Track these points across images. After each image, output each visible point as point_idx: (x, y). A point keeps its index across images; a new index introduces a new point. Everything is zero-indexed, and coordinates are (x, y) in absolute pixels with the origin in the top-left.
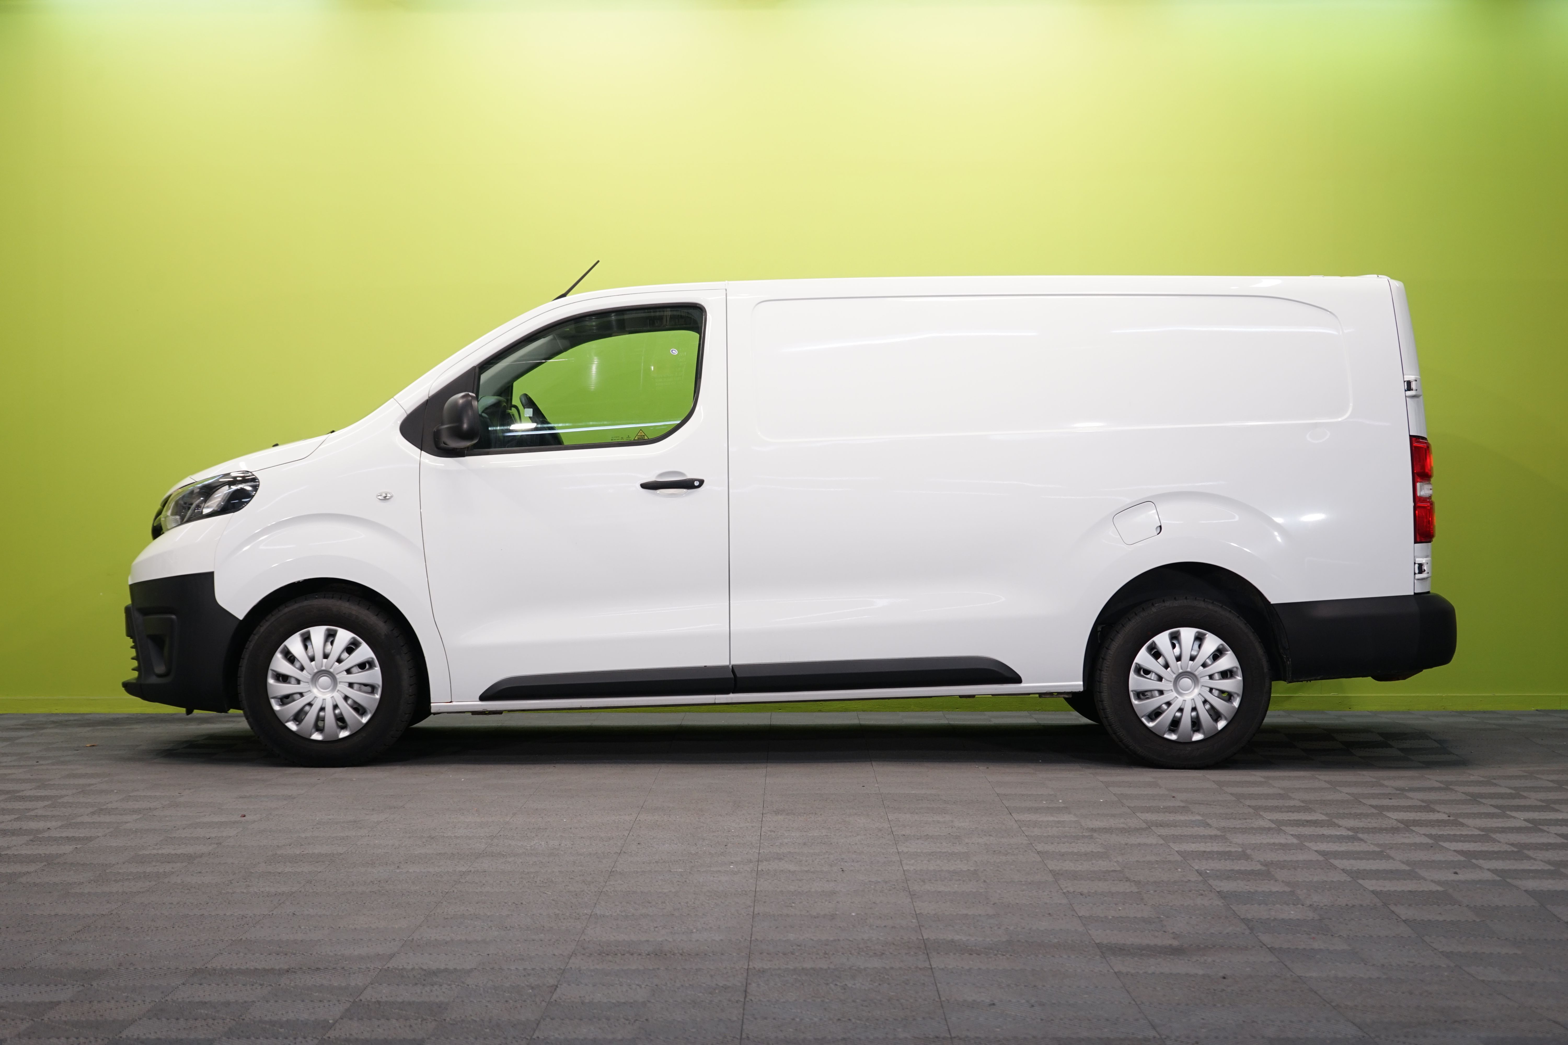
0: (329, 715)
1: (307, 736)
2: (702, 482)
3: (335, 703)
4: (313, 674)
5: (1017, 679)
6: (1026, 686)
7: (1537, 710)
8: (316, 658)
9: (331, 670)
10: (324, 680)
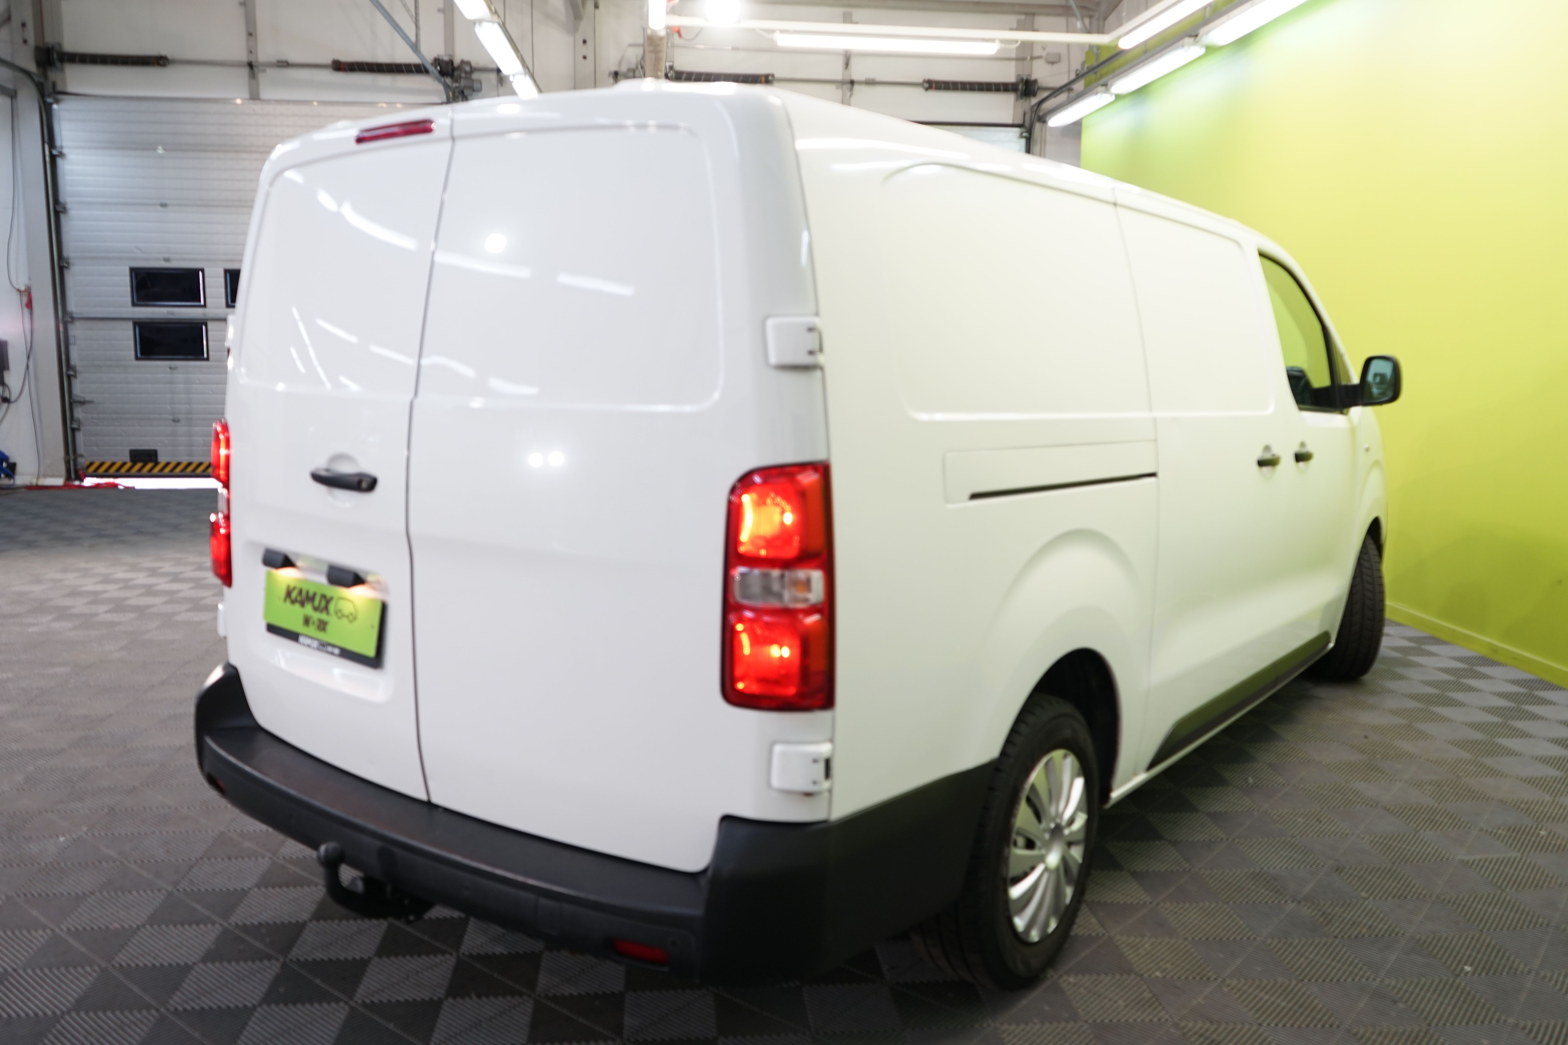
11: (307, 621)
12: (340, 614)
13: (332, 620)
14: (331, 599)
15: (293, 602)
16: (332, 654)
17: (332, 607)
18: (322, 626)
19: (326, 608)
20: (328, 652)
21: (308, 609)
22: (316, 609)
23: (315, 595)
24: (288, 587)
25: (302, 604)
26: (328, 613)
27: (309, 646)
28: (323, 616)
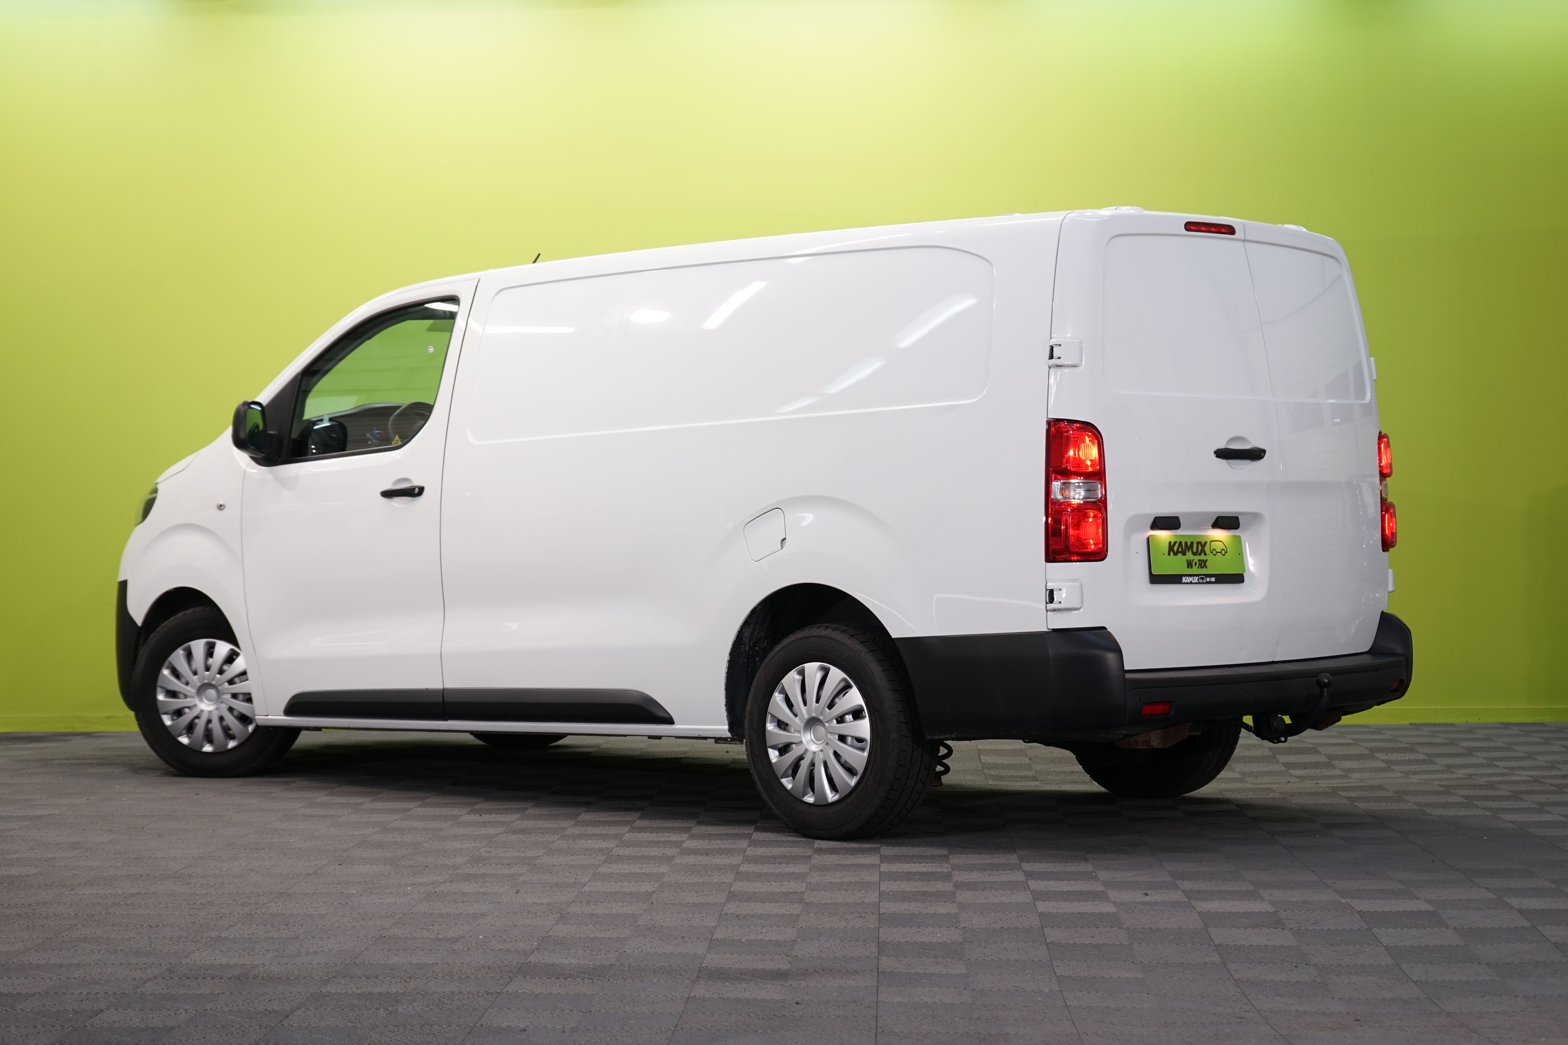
0: (216, 726)
1: (198, 750)
2: (421, 490)
3: (220, 715)
4: (197, 688)
5: (670, 721)
6: (679, 727)
7: (1410, 724)
8: (199, 672)
9: (214, 683)
10: (212, 692)
11: (1190, 564)
12: (1214, 552)
13: (1210, 558)
14: (1206, 543)
15: (1175, 554)
16: (1210, 583)
17: (1207, 549)
18: (1203, 564)
19: (1203, 551)
20: (1207, 583)
21: (1189, 555)
22: (1194, 554)
23: (1192, 543)
24: (1170, 543)
25: (1184, 554)
26: (1205, 554)
27: (1191, 583)
28: (1202, 557)
